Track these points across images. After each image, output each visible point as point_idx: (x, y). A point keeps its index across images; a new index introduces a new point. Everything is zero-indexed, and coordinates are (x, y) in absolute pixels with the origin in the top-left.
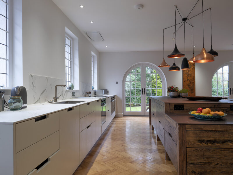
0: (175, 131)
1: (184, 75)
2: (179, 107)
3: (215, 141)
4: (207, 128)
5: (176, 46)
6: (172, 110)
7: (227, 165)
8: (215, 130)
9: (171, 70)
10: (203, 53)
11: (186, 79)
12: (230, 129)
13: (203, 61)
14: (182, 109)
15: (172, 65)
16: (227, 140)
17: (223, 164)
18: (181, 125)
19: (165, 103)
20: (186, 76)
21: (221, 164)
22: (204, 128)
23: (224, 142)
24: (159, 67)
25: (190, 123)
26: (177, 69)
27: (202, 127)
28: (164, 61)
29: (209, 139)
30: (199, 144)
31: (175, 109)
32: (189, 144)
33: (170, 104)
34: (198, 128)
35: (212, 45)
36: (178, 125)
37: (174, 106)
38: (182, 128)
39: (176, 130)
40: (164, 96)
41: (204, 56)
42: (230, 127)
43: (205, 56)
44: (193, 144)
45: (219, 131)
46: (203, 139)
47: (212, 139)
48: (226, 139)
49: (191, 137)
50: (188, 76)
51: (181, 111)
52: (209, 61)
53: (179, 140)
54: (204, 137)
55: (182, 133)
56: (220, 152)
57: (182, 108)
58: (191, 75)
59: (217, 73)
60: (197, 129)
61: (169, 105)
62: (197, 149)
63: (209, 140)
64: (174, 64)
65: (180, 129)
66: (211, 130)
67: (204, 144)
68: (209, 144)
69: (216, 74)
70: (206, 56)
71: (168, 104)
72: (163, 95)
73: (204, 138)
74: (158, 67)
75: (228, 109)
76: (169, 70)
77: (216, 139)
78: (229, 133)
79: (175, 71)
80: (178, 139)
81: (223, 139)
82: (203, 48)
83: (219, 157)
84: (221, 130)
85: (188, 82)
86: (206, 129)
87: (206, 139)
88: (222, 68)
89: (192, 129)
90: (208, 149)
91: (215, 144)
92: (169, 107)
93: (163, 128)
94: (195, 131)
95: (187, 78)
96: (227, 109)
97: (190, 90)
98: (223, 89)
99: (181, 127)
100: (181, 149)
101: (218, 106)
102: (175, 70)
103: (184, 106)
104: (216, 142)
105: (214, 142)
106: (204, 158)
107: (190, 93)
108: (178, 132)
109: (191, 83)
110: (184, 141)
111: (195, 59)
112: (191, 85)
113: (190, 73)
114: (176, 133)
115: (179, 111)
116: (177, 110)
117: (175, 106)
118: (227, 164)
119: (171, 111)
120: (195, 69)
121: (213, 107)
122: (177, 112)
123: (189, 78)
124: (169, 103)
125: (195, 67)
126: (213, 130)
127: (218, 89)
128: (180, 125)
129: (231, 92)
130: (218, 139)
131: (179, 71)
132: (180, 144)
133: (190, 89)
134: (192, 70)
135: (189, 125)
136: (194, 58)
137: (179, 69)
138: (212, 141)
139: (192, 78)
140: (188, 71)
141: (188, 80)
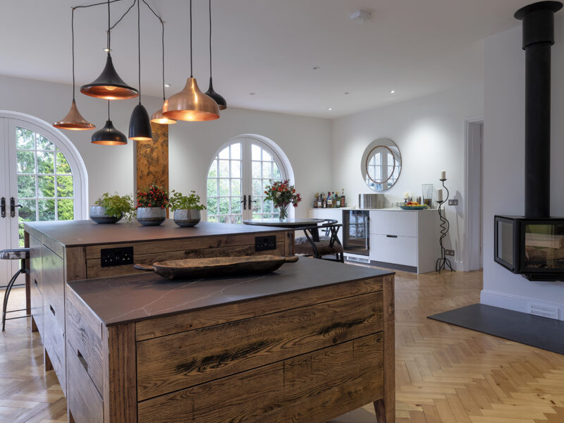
0: (96, 349)
1: (139, 160)
2: (118, 256)
3: (226, 354)
4: (202, 321)
5: (109, 59)
6: (93, 267)
7: (256, 416)
8: (224, 321)
9: (97, 140)
10: (191, 90)
11: (145, 172)
12: (264, 311)
13: (190, 117)
14: (126, 263)
15: (100, 126)
16: (255, 344)
17: (244, 419)
18: (117, 329)
19: (67, 246)
20: (145, 162)
21: (240, 417)
22: (195, 322)
23: (247, 352)
24: (59, 126)
25: (149, 315)
26: (118, 138)
27: (188, 319)
28: (75, 109)
29: (208, 353)
30: (180, 376)
31: (104, 265)
32: (145, 388)
33: (88, 248)
34: (176, 326)
35: (211, 78)
36: (105, 329)
37: (99, 255)
38: (121, 336)
39: (101, 346)
40: (80, 219)
41: (193, 99)
42: (262, 303)
43: (196, 99)
44: (159, 383)
45: (236, 323)
46: (189, 358)
47: (217, 350)
48: (254, 340)
49: (154, 363)
50: (150, 163)
51: (125, 267)
52: (206, 119)
53: (110, 383)
54: (194, 351)
55: (121, 357)
56: (239, 383)
57: (126, 258)
58: (158, 160)
59: (218, 160)
60: (174, 331)
61: (85, 251)
62: (172, 395)
63: (209, 355)
64: (109, 124)
65: (112, 342)
66: (214, 323)
67: (194, 373)
68: (208, 370)
69: (215, 162)
70: (199, 101)
71: (80, 250)
72: (77, 218)
73: (195, 355)
74: (51, 126)
75: (250, 248)
76: (92, 142)
77: (228, 348)
78: (261, 323)
79: (110, 146)
80: (108, 379)
81: (245, 342)
82: (192, 77)
83: (235, 399)
84: (241, 317)
85: (150, 179)
86: (200, 322)
87: (200, 356)
88: (228, 147)
89: (158, 334)
90: (205, 385)
91: (226, 364)
92: (81, 261)
93: (62, 332)
94: (167, 338)
95: (149, 168)
96: (247, 250)
98: (230, 197)
99: (117, 334)
100: (118, 414)
101: (226, 242)
102: (111, 143)
103: (134, 250)
104: (228, 358)
105: (223, 358)
106: (194, 419)
108: (108, 352)
109: (159, 182)
110: (129, 380)
111: (168, 107)
113: (155, 155)
114: (102, 357)
115: (117, 267)
116: (112, 268)
117: (105, 253)
118: (255, 413)
119: (91, 273)
120: (167, 145)
121: (216, 246)
122: (112, 272)
123: (152, 169)
124: (85, 246)
125: (167, 141)
126: (221, 321)
127: (218, 198)
128: (114, 329)
129: (245, 204)
130: (232, 346)
131: (124, 146)
132: (113, 395)
134: (160, 147)
135: (149, 321)
136: (166, 104)
137: (123, 140)
138: (218, 357)
139: (160, 169)
140: (149, 150)
141: (149, 173)
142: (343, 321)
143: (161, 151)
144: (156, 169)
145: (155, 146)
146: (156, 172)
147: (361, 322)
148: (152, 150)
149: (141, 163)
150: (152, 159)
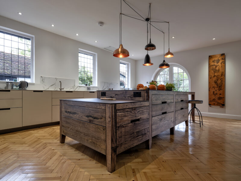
3: (71, 112)
6: (100, 96)
11: (213, 76)
16: (74, 112)
20: (213, 72)
32: (62, 113)
34: (65, 103)
49: (63, 109)
50: (215, 72)
56: (72, 120)
58: (219, 70)
61: (99, 92)
68: (69, 114)
73: (67, 110)
75: (132, 95)
85: (215, 79)
95: (214, 74)
97: (217, 88)
101: (125, 93)
103: (106, 93)
106: (67, 124)
107: (217, 90)
109: (219, 79)
112: (219, 82)
113: (217, 68)
120: (224, 63)
121: (122, 93)
123: (216, 74)
125: (225, 61)
133: (217, 86)
135: (63, 101)
139: (220, 74)
140: (214, 67)
141: (214, 76)
142: (92, 116)
143: (220, 66)
144: (218, 74)
145: (218, 64)
146: (218, 75)
147: (97, 119)
148: (216, 67)
149: (211, 72)
150: (216, 70)
